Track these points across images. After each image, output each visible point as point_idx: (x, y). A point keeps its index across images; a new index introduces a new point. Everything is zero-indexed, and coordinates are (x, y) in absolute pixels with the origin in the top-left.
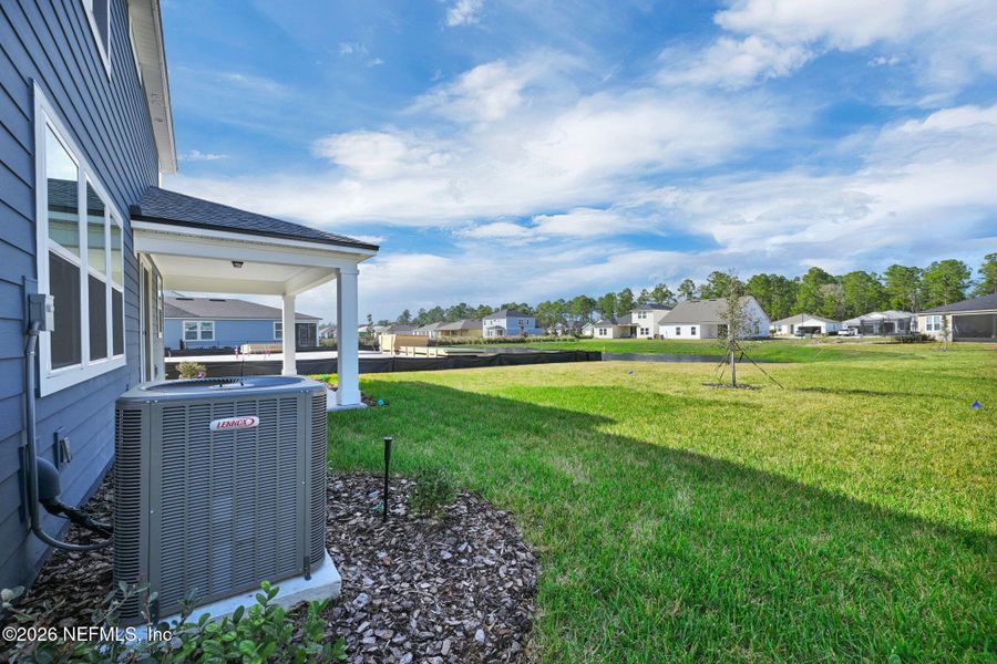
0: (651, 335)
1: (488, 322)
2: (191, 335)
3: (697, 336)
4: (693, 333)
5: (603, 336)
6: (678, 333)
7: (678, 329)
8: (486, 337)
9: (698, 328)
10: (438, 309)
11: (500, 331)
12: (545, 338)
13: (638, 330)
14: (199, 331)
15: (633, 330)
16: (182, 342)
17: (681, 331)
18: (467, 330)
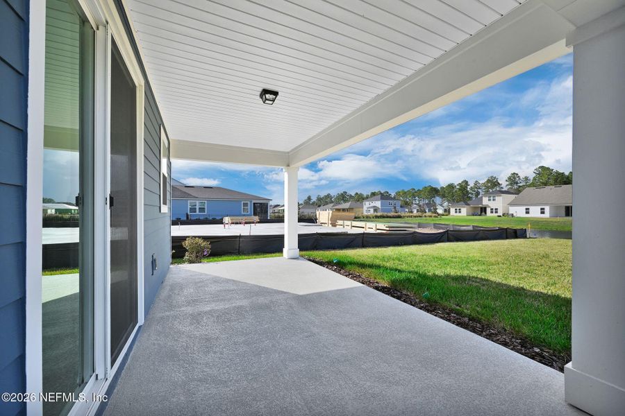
0: (500, 213)
1: (367, 203)
2: (193, 210)
3: (547, 215)
4: (543, 213)
5: (458, 214)
6: (527, 213)
7: (527, 209)
8: (365, 213)
9: (547, 209)
10: (328, 196)
11: (376, 210)
12: (409, 214)
13: (488, 210)
14: (197, 207)
15: (484, 210)
16: (187, 215)
17: (530, 211)
18: (352, 209)
